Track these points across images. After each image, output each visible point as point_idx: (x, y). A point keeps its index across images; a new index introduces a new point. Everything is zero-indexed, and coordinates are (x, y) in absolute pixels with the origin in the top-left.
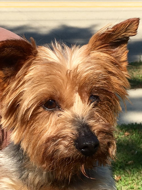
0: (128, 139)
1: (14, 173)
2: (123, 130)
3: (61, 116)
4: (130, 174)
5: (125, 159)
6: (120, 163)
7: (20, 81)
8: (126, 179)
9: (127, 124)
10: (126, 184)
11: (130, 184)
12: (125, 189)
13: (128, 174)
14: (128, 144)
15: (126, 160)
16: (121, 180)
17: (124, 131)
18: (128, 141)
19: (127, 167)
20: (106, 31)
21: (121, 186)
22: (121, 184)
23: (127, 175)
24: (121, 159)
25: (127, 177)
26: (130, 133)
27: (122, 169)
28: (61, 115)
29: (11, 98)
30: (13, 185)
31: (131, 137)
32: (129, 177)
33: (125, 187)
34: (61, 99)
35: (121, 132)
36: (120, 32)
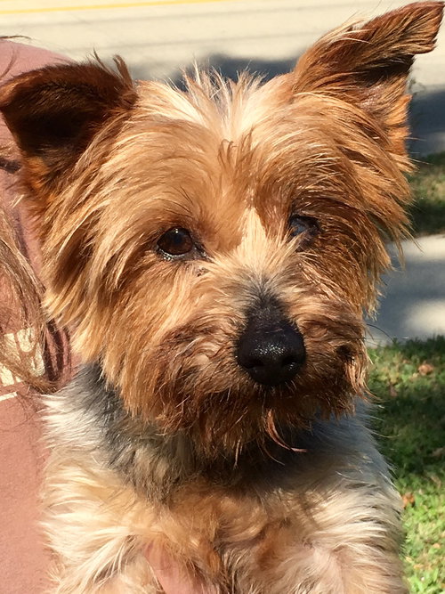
0: (428, 383)
1: (94, 452)
2: (413, 358)
3: (206, 275)
4: (439, 487)
5: (424, 442)
6: (409, 456)
7: (88, 180)
8: (430, 501)
9: (424, 339)
10: (430, 515)
11: (440, 514)
12: (429, 530)
13: (435, 487)
14: (430, 400)
15: (426, 446)
16: (413, 505)
17: (415, 361)
18: (430, 390)
19: (430, 467)
20: (345, 36)
21: (416, 522)
22: (415, 518)
23: (430, 489)
24: (413, 443)
25: (430, 496)
26: (435, 364)
27: (416, 474)
28: (206, 271)
29: (65, 231)
30: (91, 488)
31: (437, 378)
32: (437, 494)
33: (429, 525)
34: (203, 225)
35: (409, 364)
36: (386, 41)
